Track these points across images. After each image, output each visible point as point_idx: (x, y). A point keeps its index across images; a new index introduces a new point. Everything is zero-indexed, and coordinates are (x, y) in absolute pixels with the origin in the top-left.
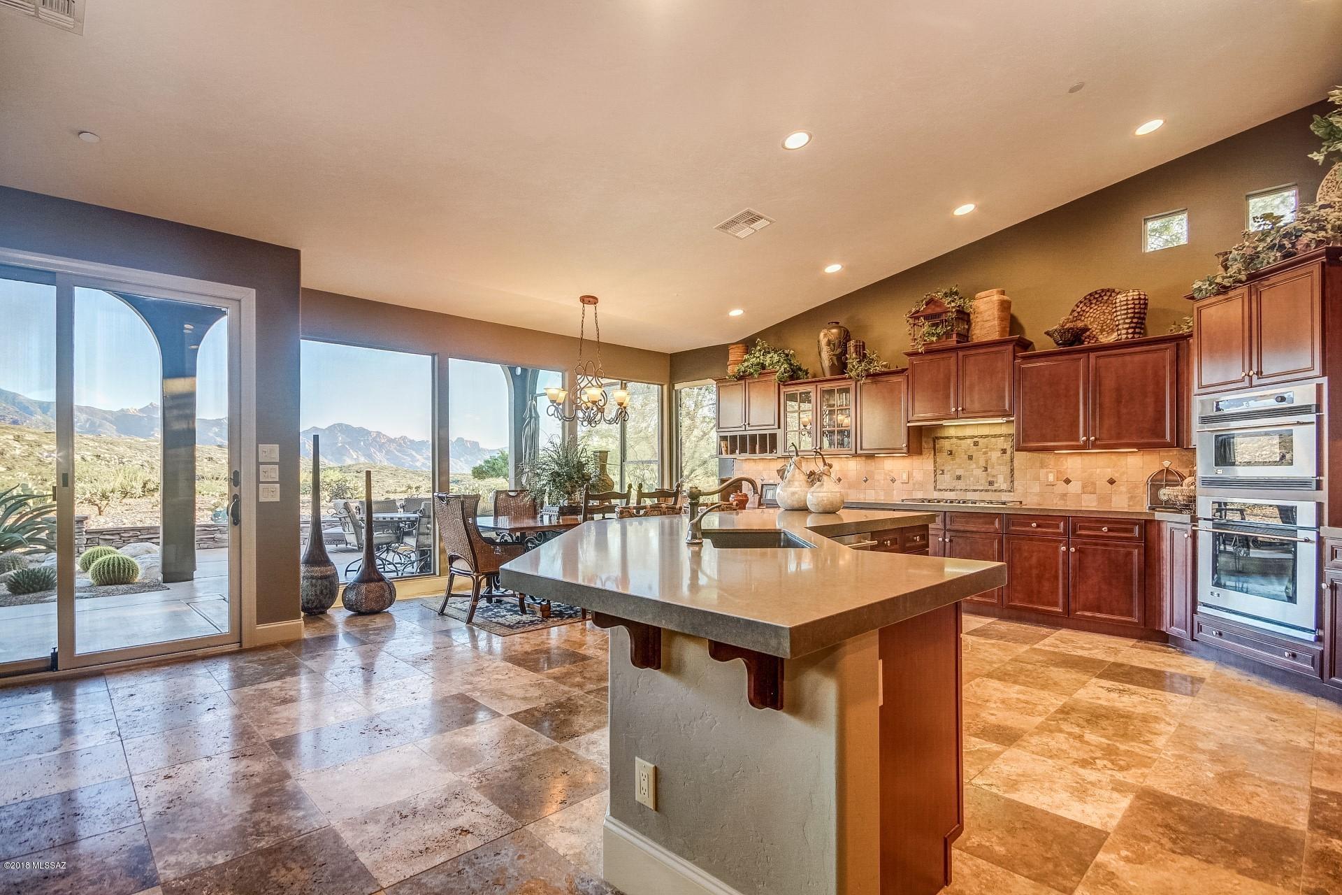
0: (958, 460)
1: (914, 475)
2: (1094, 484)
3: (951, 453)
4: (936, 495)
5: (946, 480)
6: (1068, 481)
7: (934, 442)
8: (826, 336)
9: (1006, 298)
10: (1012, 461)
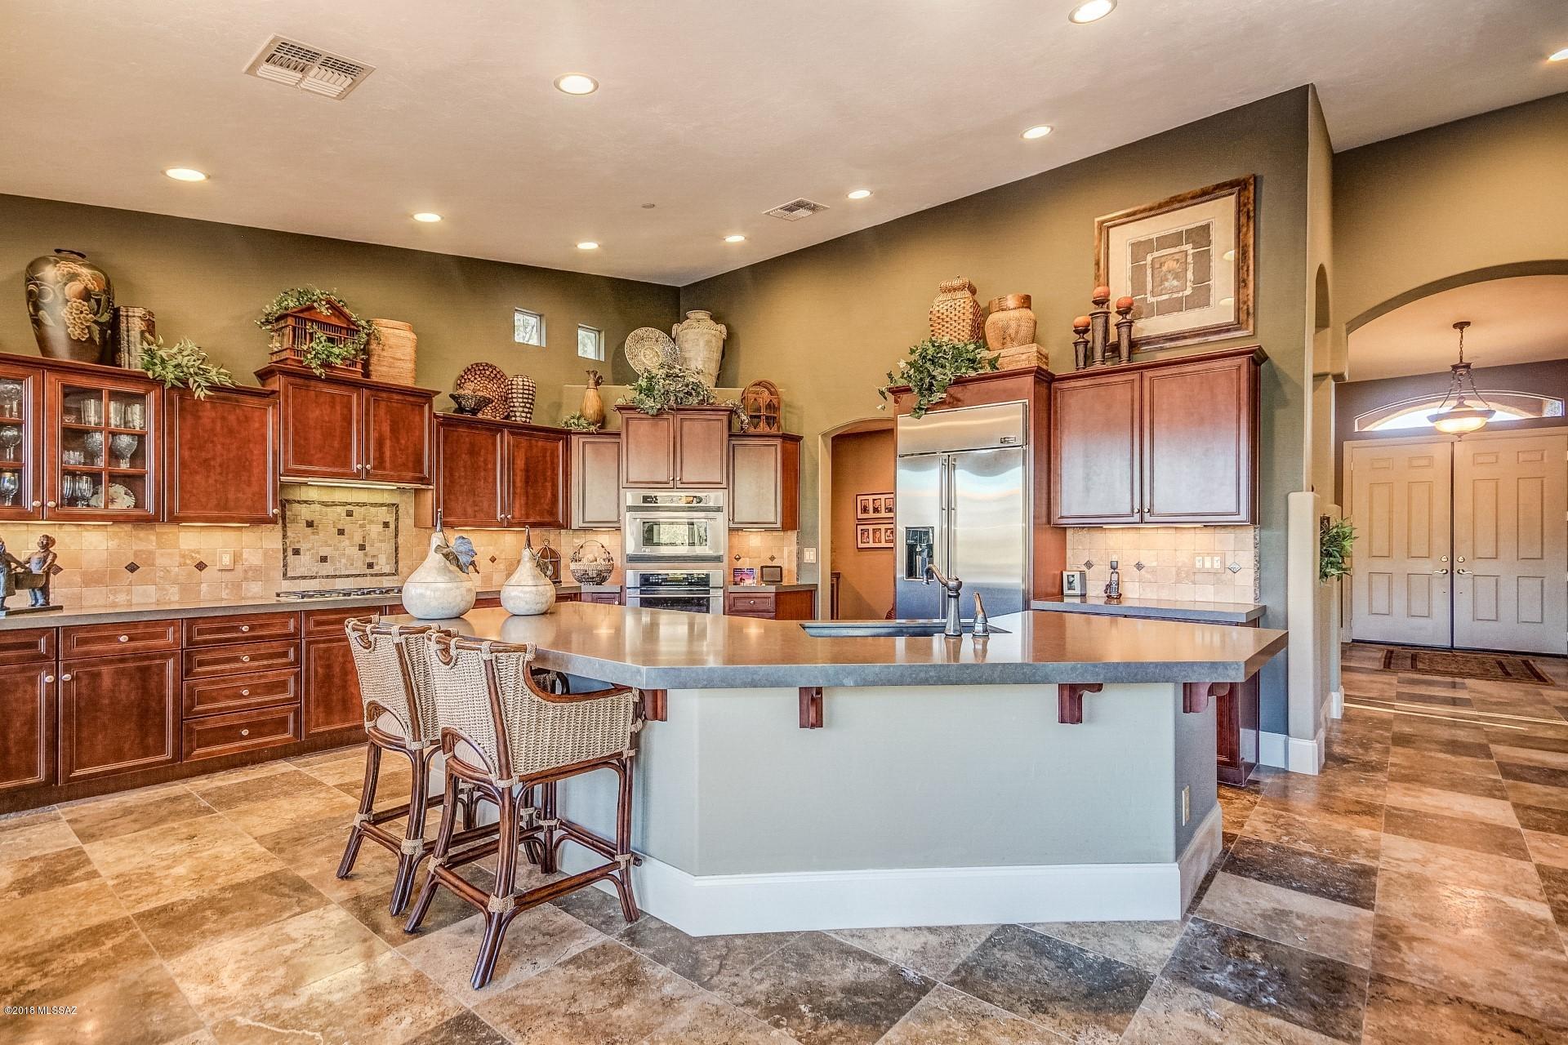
0: (321, 534)
1: (245, 556)
3: (310, 524)
4: (286, 586)
5: (303, 564)
7: (286, 507)
8: (76, 277)
10: (396, 536)
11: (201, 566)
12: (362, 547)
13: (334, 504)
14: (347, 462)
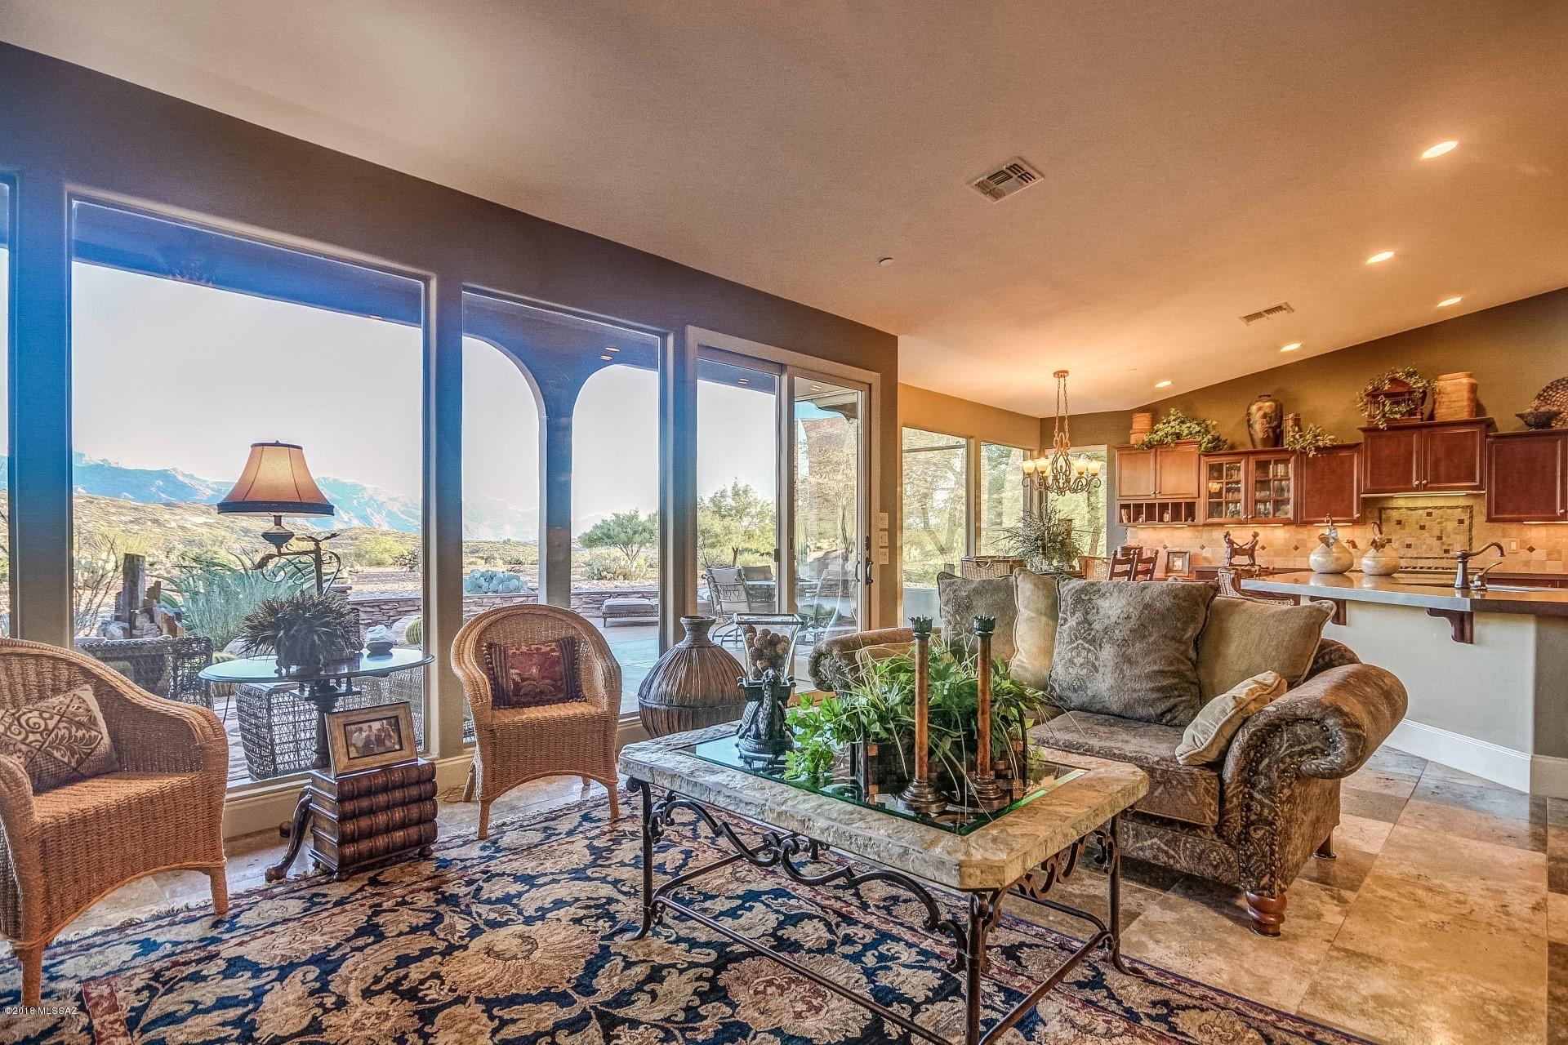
0: (1407, 529)
2: (1559, 552)
3: (1399, 523)
6: (1531, 549)
7: (1380, 512)
8: (1259, 410)
9: (1474, 381)
10: (1470, 530)
12: (1440, 538)
13: (1416, 509)
14: (1410, 480)
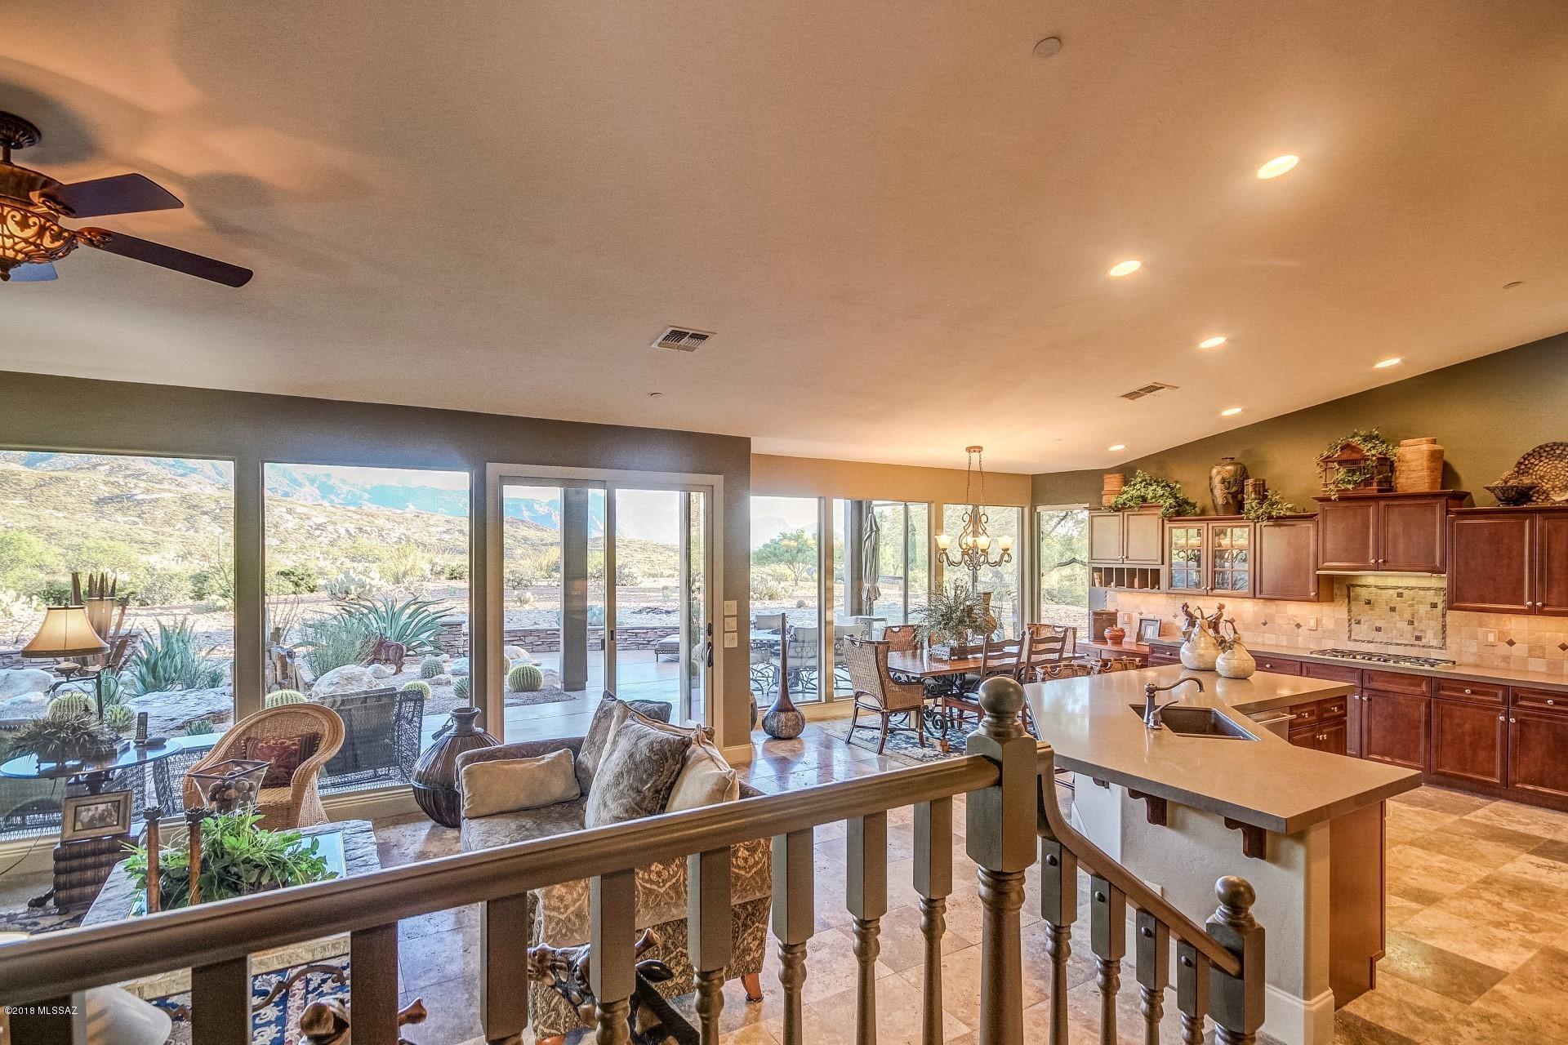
0: (1377, 610)
1: (1324, 622)
2: (1542, 648)
3: (1368, 603)
4: (1350, 646)
5: (1362, 631)
6: (1511, 643)
7: (1349, 589)
8: (1220, 473)
9: (1437, 447)
10: (1444, 618)
11: (1298, 626)
13: (1387, 588)
